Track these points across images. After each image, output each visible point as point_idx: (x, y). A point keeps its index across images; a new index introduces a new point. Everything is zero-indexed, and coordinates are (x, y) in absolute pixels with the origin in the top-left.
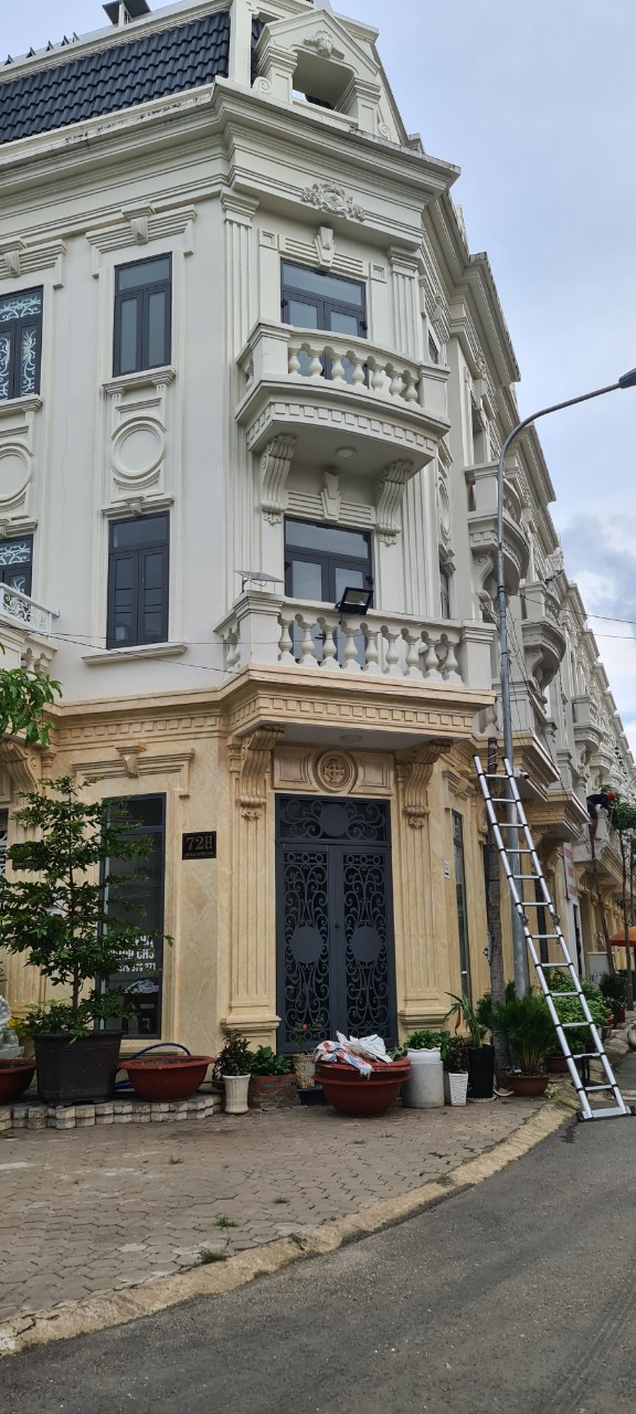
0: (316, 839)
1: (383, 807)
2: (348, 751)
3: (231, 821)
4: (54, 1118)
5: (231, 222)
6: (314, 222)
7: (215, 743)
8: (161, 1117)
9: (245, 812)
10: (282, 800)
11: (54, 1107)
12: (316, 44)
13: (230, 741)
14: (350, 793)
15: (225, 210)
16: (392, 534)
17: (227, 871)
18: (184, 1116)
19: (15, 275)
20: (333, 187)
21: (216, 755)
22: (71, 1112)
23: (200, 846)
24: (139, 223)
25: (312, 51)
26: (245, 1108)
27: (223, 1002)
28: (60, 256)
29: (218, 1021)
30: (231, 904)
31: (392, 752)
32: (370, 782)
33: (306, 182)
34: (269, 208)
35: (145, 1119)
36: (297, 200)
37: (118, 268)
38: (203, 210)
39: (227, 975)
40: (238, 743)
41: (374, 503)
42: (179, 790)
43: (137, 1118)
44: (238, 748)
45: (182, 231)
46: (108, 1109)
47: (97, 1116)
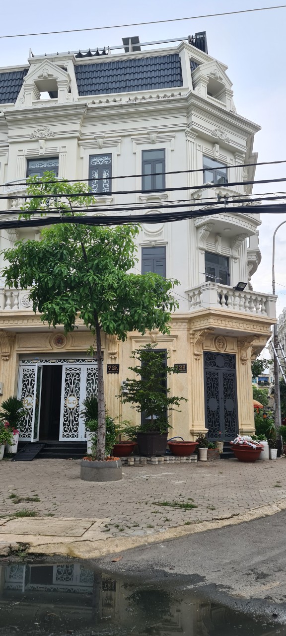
0: (215, 367)
1: (234, 357)
2: (224, 336)
3: (191, 360)
4: (151, 461)
5: (189, 141)
6: (213, 142)
7: (186, 332)
8: (184, 461)
9: (196, 357)
10: (205, 353)
11: (150, 457)
12: (214, 74)
13: (191, 332)
14: (225, 351)
15: (186, 136)
16: (236, 259)
17: (190, 378)
18: (190, 461)
19: (100, 148)
20: (222, 130)
21: (186, 336)
22: (157, 459)
23: (181, 368)
24: (153, 136)
25: (212, 77)
26: (206, 459)
27: (190, 423)
28: (119, 143)
29: (189, 430)
30: (192, 389)
31: (237, 337)
32: (230, 349)
33: (213, 128)
34: (201, 137)
35: (179, 462)
36: (210, 134)
37: (143, 151)
38: (178, 134)
39: (191, 414)
40: (194, 333)
41: (231, 247)
42: (173, 348)
43: (177, 462)
44: (193, 335)
45: (170, 141)
46: (168, 458)
47: (164, 460)
